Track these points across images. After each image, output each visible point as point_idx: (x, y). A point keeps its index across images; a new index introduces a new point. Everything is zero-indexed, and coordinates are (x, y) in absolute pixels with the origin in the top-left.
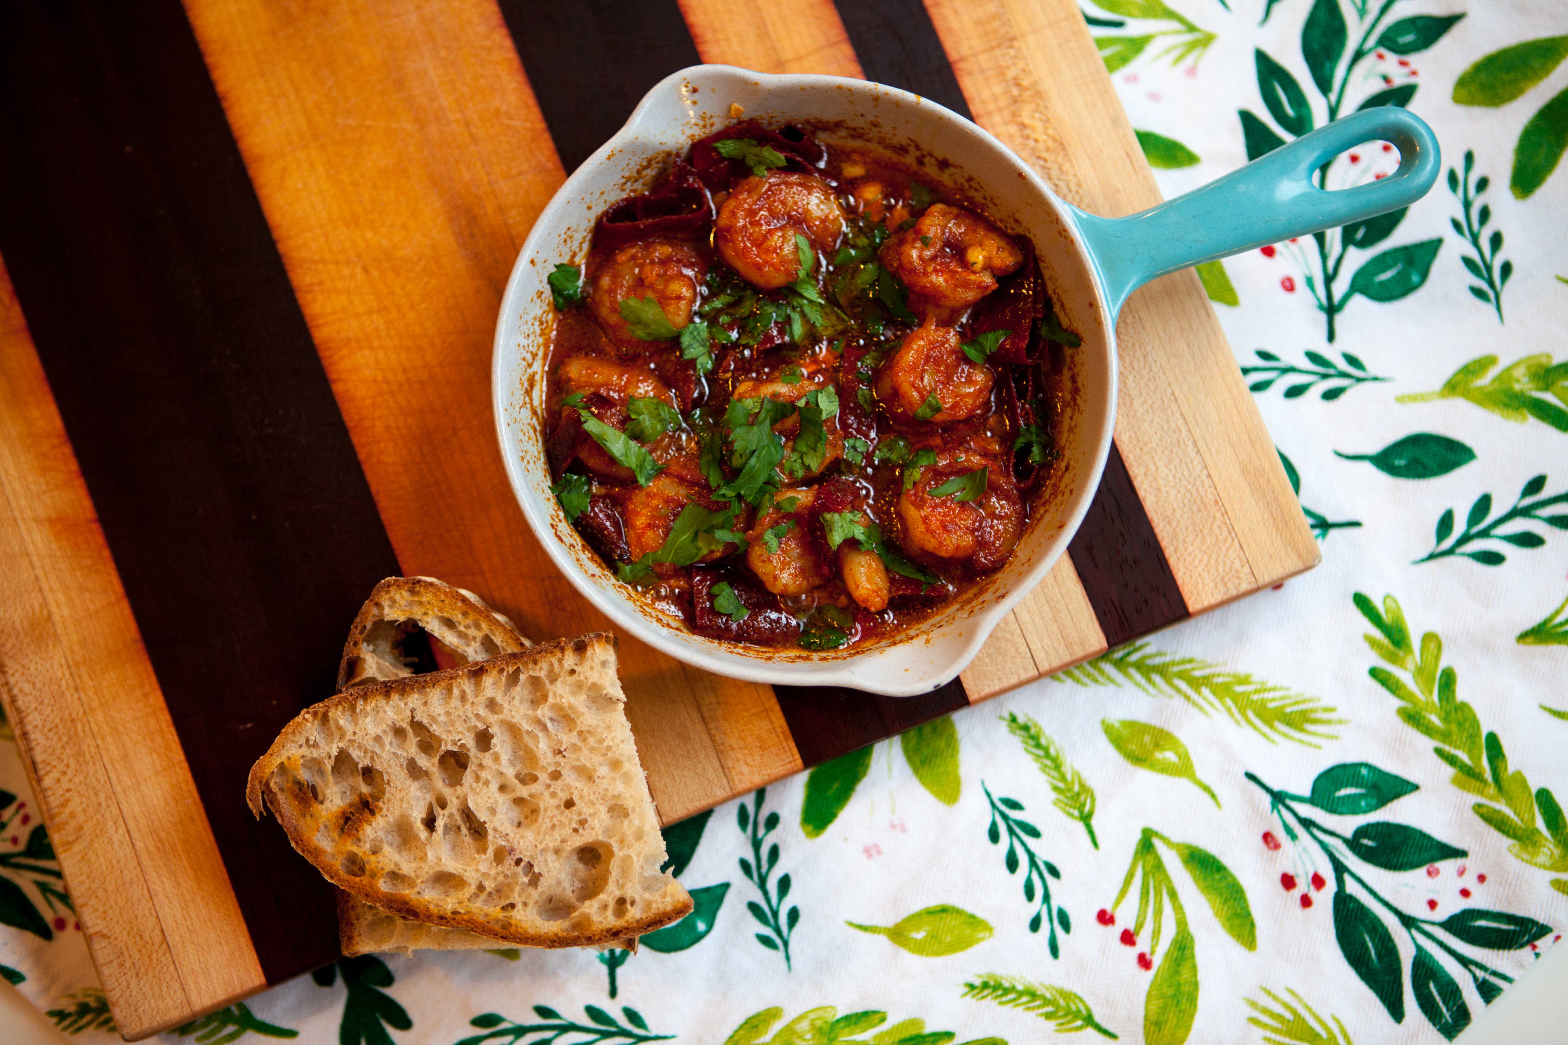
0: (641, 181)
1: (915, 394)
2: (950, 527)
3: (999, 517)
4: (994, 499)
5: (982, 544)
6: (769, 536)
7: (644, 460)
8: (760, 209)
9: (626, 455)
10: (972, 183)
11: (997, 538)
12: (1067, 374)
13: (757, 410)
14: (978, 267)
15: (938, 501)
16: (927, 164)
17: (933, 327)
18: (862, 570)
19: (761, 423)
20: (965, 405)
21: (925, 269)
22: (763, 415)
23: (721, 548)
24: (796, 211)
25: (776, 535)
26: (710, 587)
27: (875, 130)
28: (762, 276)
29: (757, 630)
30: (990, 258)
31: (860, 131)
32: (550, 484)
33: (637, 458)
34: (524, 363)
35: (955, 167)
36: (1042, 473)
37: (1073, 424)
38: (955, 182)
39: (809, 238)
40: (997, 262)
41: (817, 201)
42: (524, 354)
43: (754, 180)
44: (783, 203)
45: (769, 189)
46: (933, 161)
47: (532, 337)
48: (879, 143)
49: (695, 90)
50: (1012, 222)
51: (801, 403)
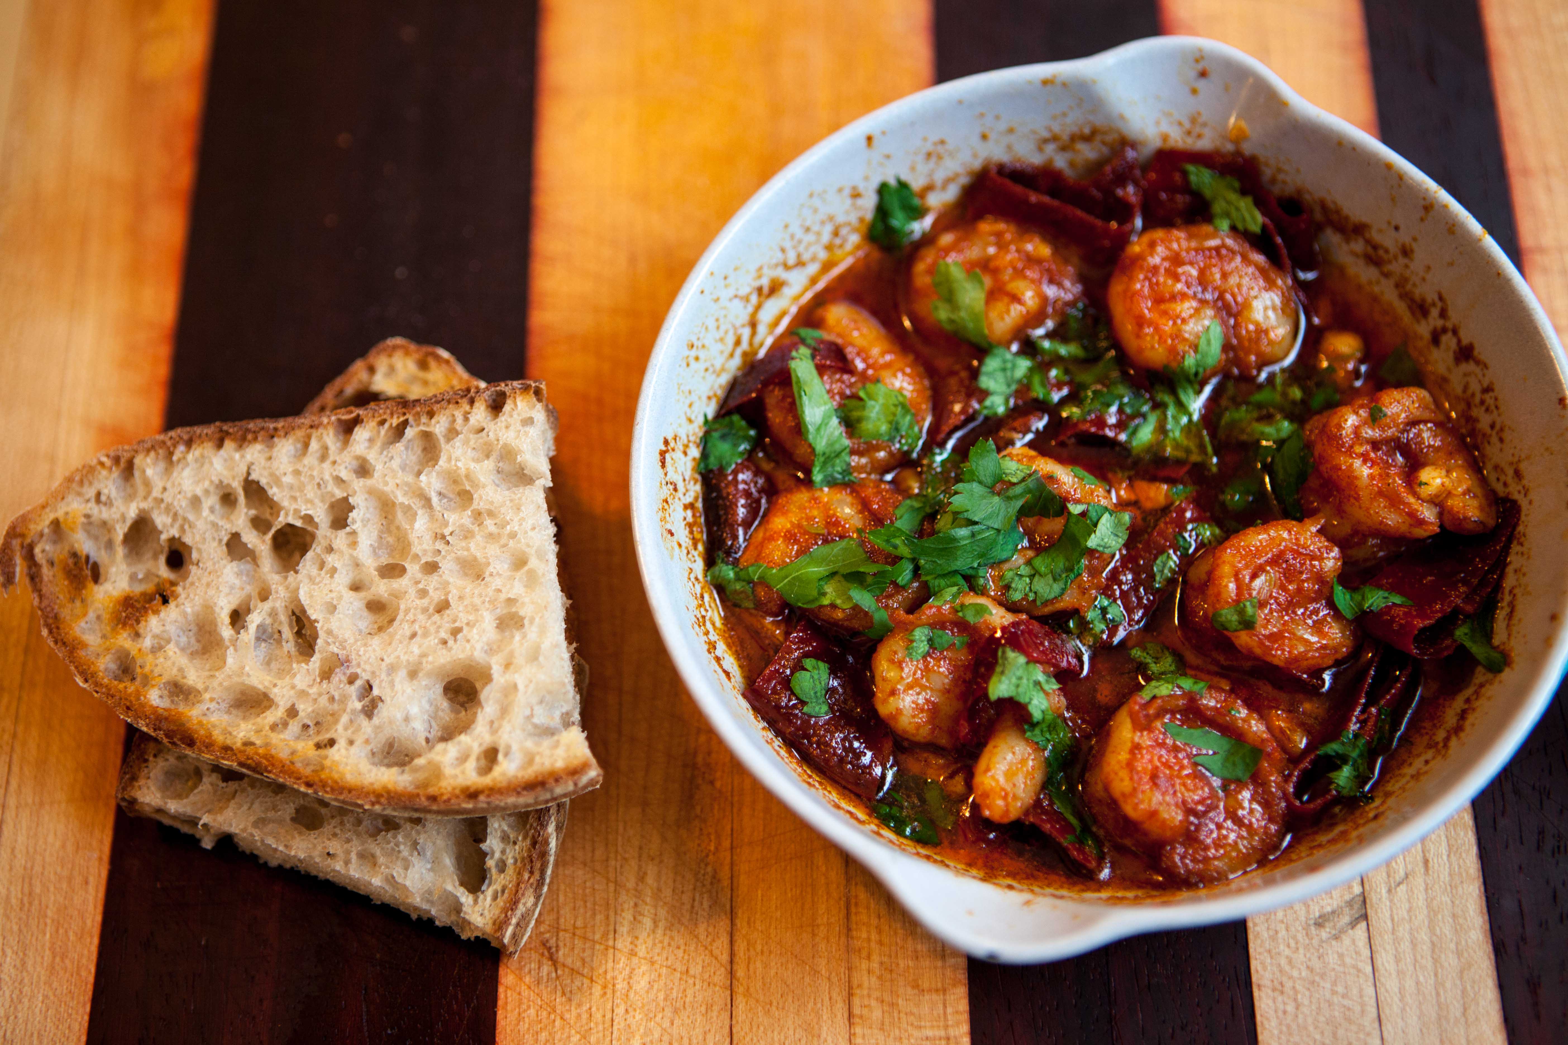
0: (1068, 155)
1: (1232, 586)
2: (1162, 781)
3: (1238, 822)
4: (1246, 795)
5: (1190, 837)
6: (920, 635)
7: (838, 455)
8: (1191, 263)
9: (818, 429)
10: (1487, 397)
11: (1217, 845)
12: (1459, 703)
13: (1014, 480)
14: (1425, 492)
15: (1169, 741)
16: (1443, 346)
17: (1314, 529)
18: (1009, 756)
19: (1009, 498)
20: (1292, 647)
21: (1351, 447)
22: (1018, 490)
23: (847, 606)
24: (1234, 296)
25: (930, 641)
26: (807, 655)
27: (1402, 260)
28: (1138, 336)
29: (823, 745)
30: (1449, 494)
31: (1381, 252)
32: (711, 414)
33: (831, 444)
34: (779, 256)
35: (1478, 362)
36: (1337, 810)
37: (1425, 769)
38: (1466, 388)
39: (1226, 337)
40: (1456, 504)
41: (1269, 303)
42: (788, 245)
43: (1207, 229)
44: (1225, 276)
45: (1217, 249)
46: (1453, 343)
47: (810, 238)
48: (1397, 286)
49: (1203, 74)
50: (1510, 472)
51: (1076, 509)
